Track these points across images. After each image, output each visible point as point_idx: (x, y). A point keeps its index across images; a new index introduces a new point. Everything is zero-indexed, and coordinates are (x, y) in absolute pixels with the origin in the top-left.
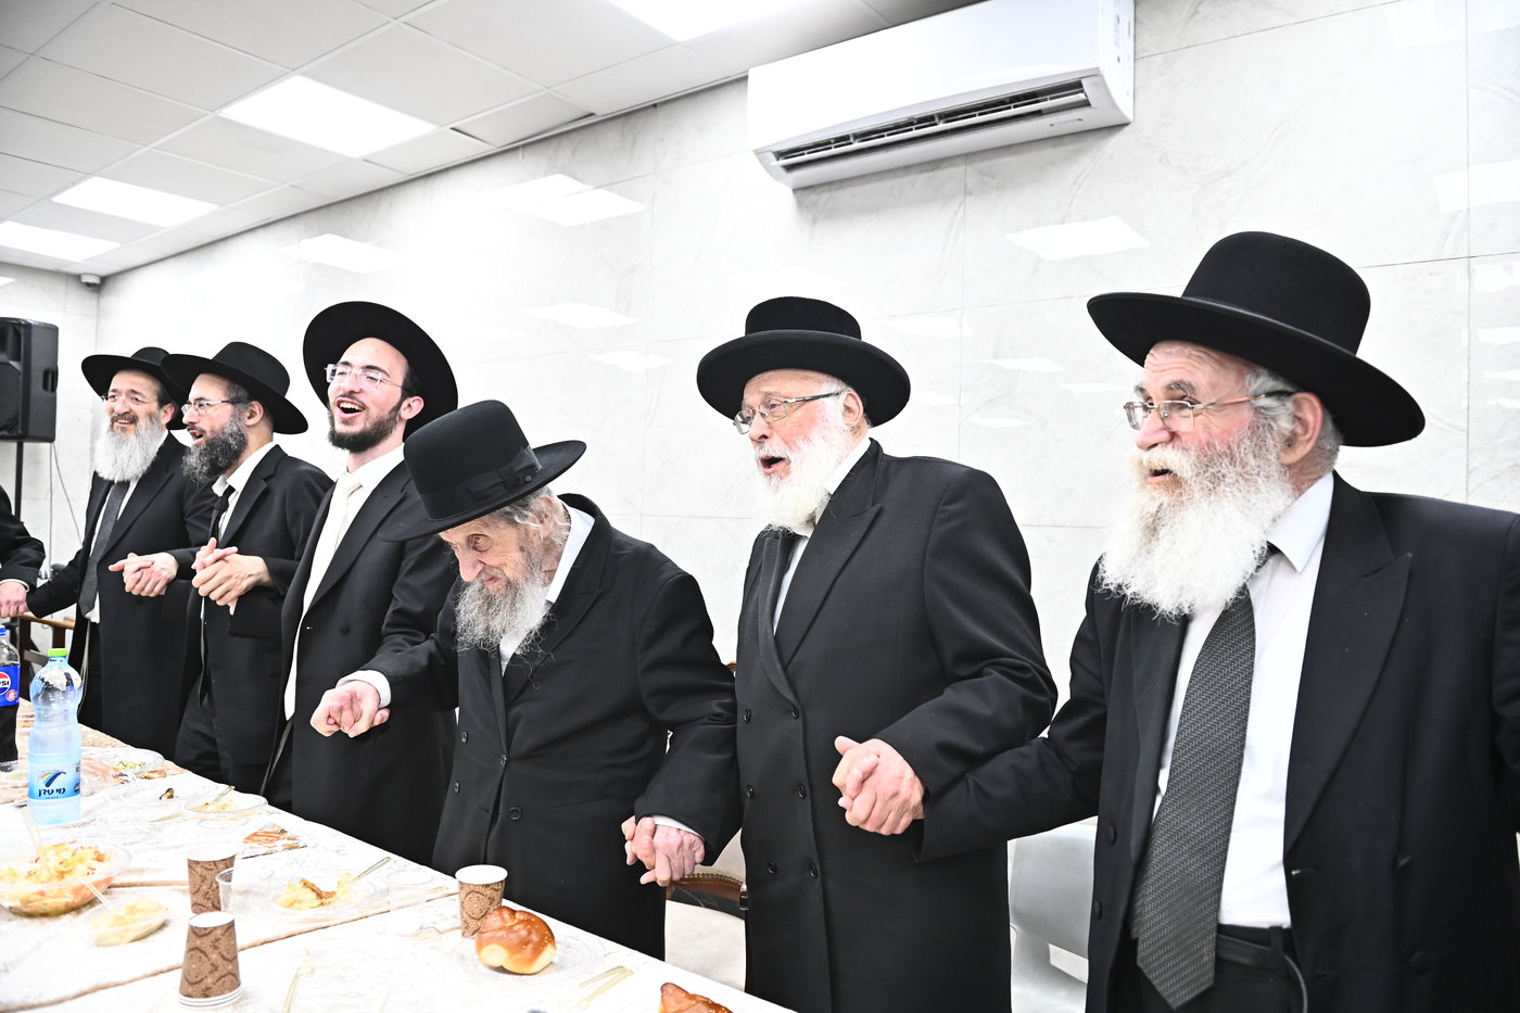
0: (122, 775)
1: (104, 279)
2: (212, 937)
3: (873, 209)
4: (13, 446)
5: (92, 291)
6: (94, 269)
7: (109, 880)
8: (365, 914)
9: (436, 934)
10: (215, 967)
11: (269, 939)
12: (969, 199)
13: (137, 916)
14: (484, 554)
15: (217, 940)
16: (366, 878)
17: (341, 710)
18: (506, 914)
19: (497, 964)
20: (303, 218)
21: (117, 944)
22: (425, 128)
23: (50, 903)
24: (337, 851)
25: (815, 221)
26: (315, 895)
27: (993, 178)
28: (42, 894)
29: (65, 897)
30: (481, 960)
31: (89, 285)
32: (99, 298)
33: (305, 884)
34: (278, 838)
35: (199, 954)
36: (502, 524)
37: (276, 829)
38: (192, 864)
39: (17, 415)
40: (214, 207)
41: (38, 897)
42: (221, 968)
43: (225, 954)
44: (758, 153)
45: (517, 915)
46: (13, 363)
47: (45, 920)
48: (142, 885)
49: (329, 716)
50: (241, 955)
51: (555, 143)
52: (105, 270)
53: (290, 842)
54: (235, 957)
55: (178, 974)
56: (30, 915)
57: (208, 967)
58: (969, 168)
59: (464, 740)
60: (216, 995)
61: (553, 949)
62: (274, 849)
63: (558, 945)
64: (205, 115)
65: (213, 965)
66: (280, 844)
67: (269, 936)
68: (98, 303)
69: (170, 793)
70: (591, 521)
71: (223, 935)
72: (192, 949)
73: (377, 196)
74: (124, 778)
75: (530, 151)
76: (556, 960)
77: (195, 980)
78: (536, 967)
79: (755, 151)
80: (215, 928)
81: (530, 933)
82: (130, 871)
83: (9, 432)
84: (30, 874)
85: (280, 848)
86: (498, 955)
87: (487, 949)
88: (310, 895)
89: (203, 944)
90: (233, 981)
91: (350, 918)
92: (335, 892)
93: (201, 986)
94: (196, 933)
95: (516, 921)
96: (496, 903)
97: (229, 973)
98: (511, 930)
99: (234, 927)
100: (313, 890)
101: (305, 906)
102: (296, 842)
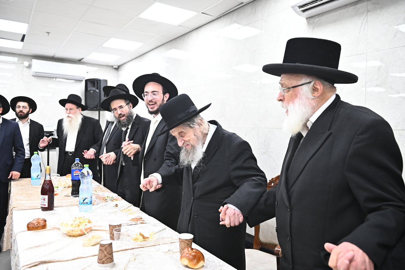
0: (106, 200)
1: (119, 67)
2: (105, 247)
3: (334, 21)
4: (98, 112)
5: (116, 70)
6: (116, 64)
7: (91, 228)
8: (155, 245)
9: (173, 253)
10: (106, 256)
11: (126, 249)
12: (369, 14)
13: (94, 239)
14: (184, 138)
15: (106, 248)
16: (157, 234)
17: (146, 184)
18: (190, 249)
19: (185, 264)
20: (165, 44)
21: (88, 246)
22: (195, 14)
23: (74, 233)
24: (154, 225)
25: (313, 28)
26: (143, 238)
27: (378, 4)
28: (72, 230)
29: (78, 232)
30: (182, 264)
31: (115, 68)
32: (118, 72)
33: (140, 234)
34: (139, 220)
35: (102, 252)
36: (188, 128)
37: (140, 217)
38: (110, 226)
39: (98, 104)
40: (142, 44)
41: (72, 231)
42: (107, 256)
43: (108, 252)
44: (293, 7)
45: (194, 250)
46: (97, 90)
47: (73, 237)
48: (100, 230)
49: (144, 186)
50: (114, 254)
51: (232, 13)
52: (119, 65)
53: (142, 222)
54: (112, 254)
55: (97, 257)
56: (70, 236)
57: (104, 256)
58: (369, 2)
59: (183, 194)
60: (106, 264)
61: (203, 262)
62: (137, 223)
63: (205, 261)
64: (135, 17)
65: (105, 255)
66: (139, 222)
67: (126, 248)
68: (118, 73)
69: (117, 205)
70: (216, 127)
71: (108, 247)
72: (100, 250)
73: (184, 36)
74: (107, 200)
75: (225, 17)
76: (205, 265)
77: (100, 259)
78: (197, 267)
79: (291, 7)
80: (106, 244)
82: (98, 226)
83: (96, 108)
84: (72, 225)
85: (139, 223)
86: (186, 262)
87: (183, 259)
88: (141, 238)
89: (103, 249)
90: (111, 260)
91: (150, 245)
92: (148, 237)
93: (102, 261)
94: (102, 246)
95: (192, 252)
96: (189, 245)
97: (109, 258)
98: (190, 254)
99: (112, 245)
100: (142, 236)
101: (139, 240)
102: (144, 222)
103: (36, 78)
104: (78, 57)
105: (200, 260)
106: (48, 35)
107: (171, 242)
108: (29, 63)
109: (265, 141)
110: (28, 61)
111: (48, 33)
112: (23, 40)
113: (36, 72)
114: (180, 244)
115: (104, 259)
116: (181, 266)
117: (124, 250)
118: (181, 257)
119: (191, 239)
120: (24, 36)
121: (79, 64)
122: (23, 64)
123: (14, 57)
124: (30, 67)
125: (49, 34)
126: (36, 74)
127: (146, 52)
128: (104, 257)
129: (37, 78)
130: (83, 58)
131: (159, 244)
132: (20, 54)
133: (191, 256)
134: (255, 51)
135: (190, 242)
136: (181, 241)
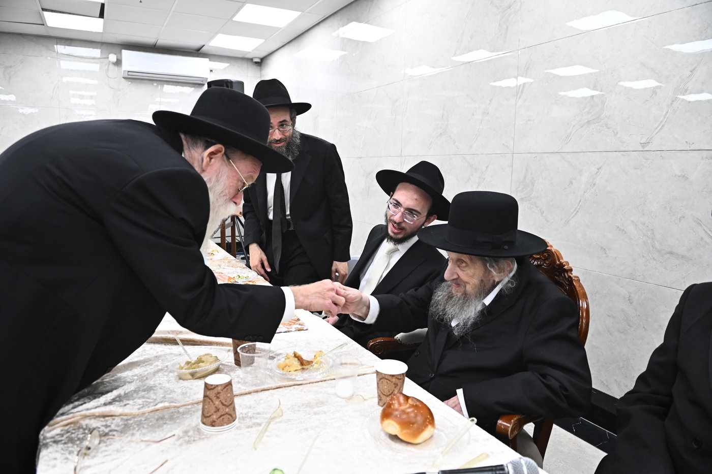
1: (262, 59)
2: (215, 391)
5: (258, 66)
6: (257, 55)
8: (325, 379)
9: (362, 399)
10: (218, 410)
13: (201, 364)
15: (219, 393)
16: (330, 355)
18: (402, 399)
19: (394, 432)
26: (299, 363)
30: (383, 430)
31: (256, 63)
32: (261, 70)
33: (295, 355)
34: (294, 323)
35: (209, 400)
37: (295, 318)
40: (299, 13)
42: (221, 410)
43: (224, 402)
45: (410, 401)
50: (237, 401)
52: (262, 56)
53: (300, 327)
54: (232, 403)
55: (201, 408)
57: (213, 409)
60: (219, 426)
61: (432, 429)
62: (291, 330)
63: (436, 422)
65: (216, 407)
66: (294, 327)
71: (224, 389)
72: (206, 396)
77: (207, 415)
78: (419, 440)
80: (217, 386)
81: (416, 416)
85: (293, 329)
86: (393, 427)
87: (386, 421)
88: (296, 363)
89: (211, 394)
90: (230, 418)
91: (315, 380)
92: (312, 362)
93: (211, 419)
94: (207, 387)
95: (408, 406)
96: (398, 387)
97: (227, 413)
98: (404, 412)
99: (231, 385)
100: (299, 360)
101: (292, 369)
102: (303, 327)
103: (129, 81)
104: (194, 43)
105: (426, 426)
106: (141, 2)
107: (360, 373)
108: (117, 57)
109: (525, 177)
110: (115, 54)
112: (102, 15)
113: (128, 72)
114: (378, 384)
115: (214, 417)
116: (383, 434)
118: (386, 415)
119: (403, 374)
120: (103, 5)
121: (198, 57)
122: (108, 58)
123: (93, 48)
124: (118, 63)
126: (128, 75)
127: (307, 29)
128: (215, 412)
129: (131, 82)
130: (204, 45)
131: (333, 377)
132: (103, 41)
133: (404, 416)
134: (509, 7)
135: (401, 379)
136: (380, 379)
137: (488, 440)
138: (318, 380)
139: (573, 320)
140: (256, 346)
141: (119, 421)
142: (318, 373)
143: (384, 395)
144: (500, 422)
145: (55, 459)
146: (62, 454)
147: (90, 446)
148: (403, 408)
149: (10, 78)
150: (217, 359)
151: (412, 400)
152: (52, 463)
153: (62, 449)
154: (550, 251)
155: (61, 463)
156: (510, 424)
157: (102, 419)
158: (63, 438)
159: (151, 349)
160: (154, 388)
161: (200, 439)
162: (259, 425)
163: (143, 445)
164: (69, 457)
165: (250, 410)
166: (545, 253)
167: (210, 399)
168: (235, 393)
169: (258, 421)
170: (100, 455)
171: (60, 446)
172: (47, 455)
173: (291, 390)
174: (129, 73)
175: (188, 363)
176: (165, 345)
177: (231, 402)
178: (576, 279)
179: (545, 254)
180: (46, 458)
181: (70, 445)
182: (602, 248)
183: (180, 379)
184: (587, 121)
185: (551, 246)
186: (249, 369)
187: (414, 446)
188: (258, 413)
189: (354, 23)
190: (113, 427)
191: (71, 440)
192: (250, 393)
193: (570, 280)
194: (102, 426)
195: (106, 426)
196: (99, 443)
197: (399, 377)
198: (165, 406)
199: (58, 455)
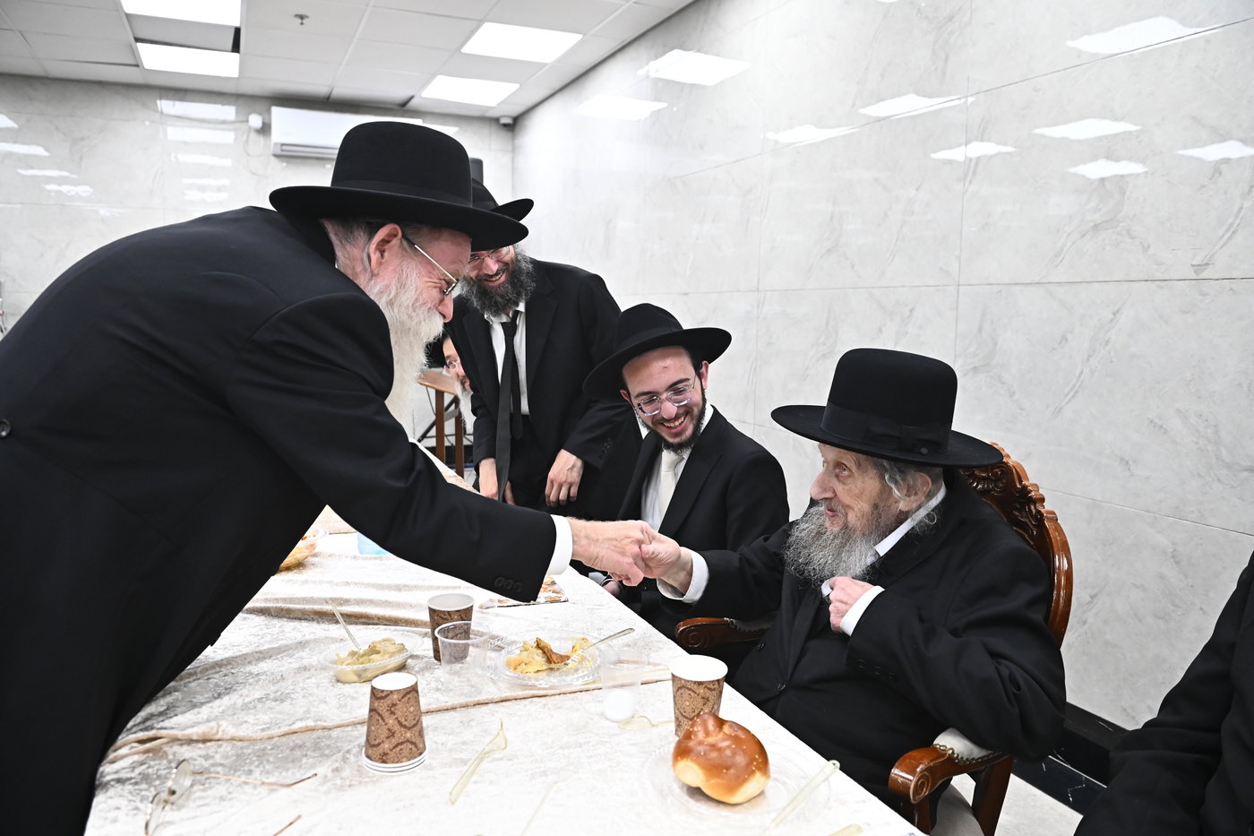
1: (515, 120)
2: (388, 701)
5: (509, 130)
6: (506, 111)
8: (586, 687)
9: (649, 724)
10: (392, 734)
15: (394, 705)
18: (711, 723)
19: (694, 784)
24: (593, 610)
26: (544, 659)
30: (678, 779)
31: (505, 125)
32: (513, 139)
33: (538, 646)
35: (378, 718)
38: (432, 612)
42: (397, 735)
43: (402, 720)
45: (726, 729)
50: (426, 721)
53: (554, 595)
54: (418, 722)
55: (365, 730)
57: (384, 733)
60: (393, 762)
61: (763, 779)
65: (389, 730)
68: (513, 141)
71: (399, 701)
72: (372, 710)
77: (373, 743)
78: (737, 798)
80: (391, 692)
81: (734, 754)
85: (543, 600)
86: (693, 773)
87: (682, 762)
88: (539, 659)
89: (382, 706)
90: (414, 749)
91: (569, 690)
92: (568, 657)
93: (380, 750)
94: (376, 695)
96: (710, 704)
97: (408, 741)
98: (713, 747)
99: (417, 692)
100: (544, 652)
101: (532, 668)
102: (559, 595)
103: (284, 162)
104: (395, 93)
105: (752, 773)
106: (302, 24)
107: (645, 679)
108: (263, 119)
109: (980, 329)
110: (260, 114)
111: (302, 17)
112: (236, 47)
113: (283, 145)
114: (674, 697)
115: (386, 746)
116: (677, 787)
117: (474, 705)
118: (682, 751)
119: (718, 681)
120: (237, 31)
121: (402, 116)
122: (247, 121)
123: (223, 104)
124: (265, 129)
125: (304, 21)
126: (282, 150)
127: (592, 65)
128: (388, 738)
129: (288, 163)
130: (412, 97)
131: (600, 685)
132: (240, 92)
133: (714, 755)
134: (951, 19)
135: (714, 689)
136: (678, 690)
137: (864, 801)
138: (574, 689)
139: (1037, 591)
140: (472, 628)
141: (229, 748)
142: (576, 676)
143: (685, 717)
144: (895, 771)
145: (118, 808)
146: (130, 801)
147: (174, 788)
148: (711, 740)
149: (81, 158)
150: (402, 648)
151: (731, 726)
152: (113, 814)
153: (130, 793)
154: (1006, 464)
155: (127, 815)
156: (914, 777)
157: (201, 745)
158: (133, 775)
159: (294, 629)
160: (292, 696)
161: (360, 783)
162: (464, 762)
163: (264, 790)
164: (141, 806)
165: (451, 737)
166: (998, 467)
167: (380, 715)
168: (423, 707)
169: (463, 756)
170: (192, 804)
171: (128, 787)
172: (105, 802)
173: (525, 705)
174: (284, 148)
175: (353, 654)
176: (318, 622)
177: (415, 722)
178: (1049, 516)
179: (996, 470)
180: (102, 806)
181: (144, 786)
182: (1122, 459)
183: (338, 681)
184: (1092, 224)
185: (1008, 456)
186: (457, 666)
187: (729, 808)
188: (464, 743)
189: (676, 52)
190: (218, 758)
191: (145, 778)
192: (453, 708)
193: (1039, 518)
194: (200, 756)
195: (207, 757)
196: (192, 786)
197: (711, 686)
198: (307, 727)
199: (122, 802)
